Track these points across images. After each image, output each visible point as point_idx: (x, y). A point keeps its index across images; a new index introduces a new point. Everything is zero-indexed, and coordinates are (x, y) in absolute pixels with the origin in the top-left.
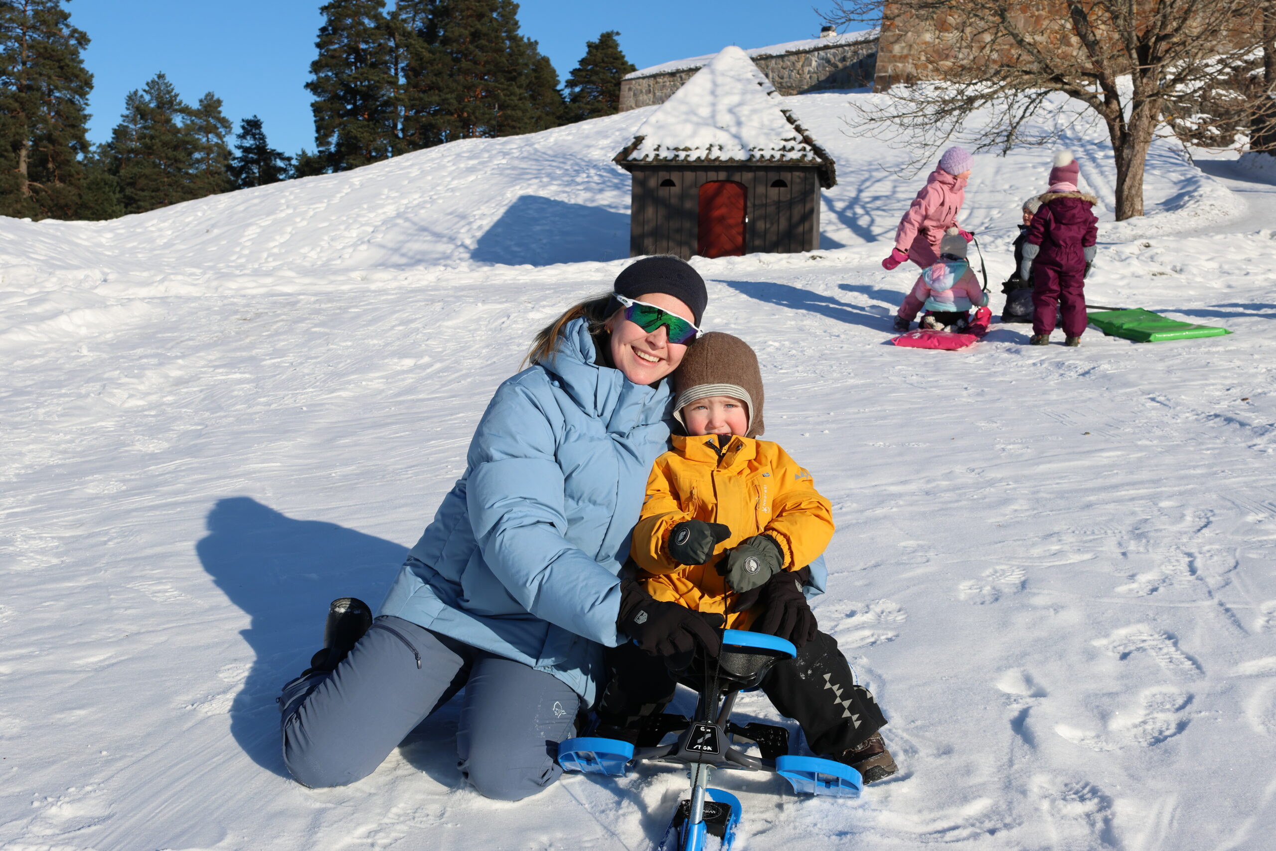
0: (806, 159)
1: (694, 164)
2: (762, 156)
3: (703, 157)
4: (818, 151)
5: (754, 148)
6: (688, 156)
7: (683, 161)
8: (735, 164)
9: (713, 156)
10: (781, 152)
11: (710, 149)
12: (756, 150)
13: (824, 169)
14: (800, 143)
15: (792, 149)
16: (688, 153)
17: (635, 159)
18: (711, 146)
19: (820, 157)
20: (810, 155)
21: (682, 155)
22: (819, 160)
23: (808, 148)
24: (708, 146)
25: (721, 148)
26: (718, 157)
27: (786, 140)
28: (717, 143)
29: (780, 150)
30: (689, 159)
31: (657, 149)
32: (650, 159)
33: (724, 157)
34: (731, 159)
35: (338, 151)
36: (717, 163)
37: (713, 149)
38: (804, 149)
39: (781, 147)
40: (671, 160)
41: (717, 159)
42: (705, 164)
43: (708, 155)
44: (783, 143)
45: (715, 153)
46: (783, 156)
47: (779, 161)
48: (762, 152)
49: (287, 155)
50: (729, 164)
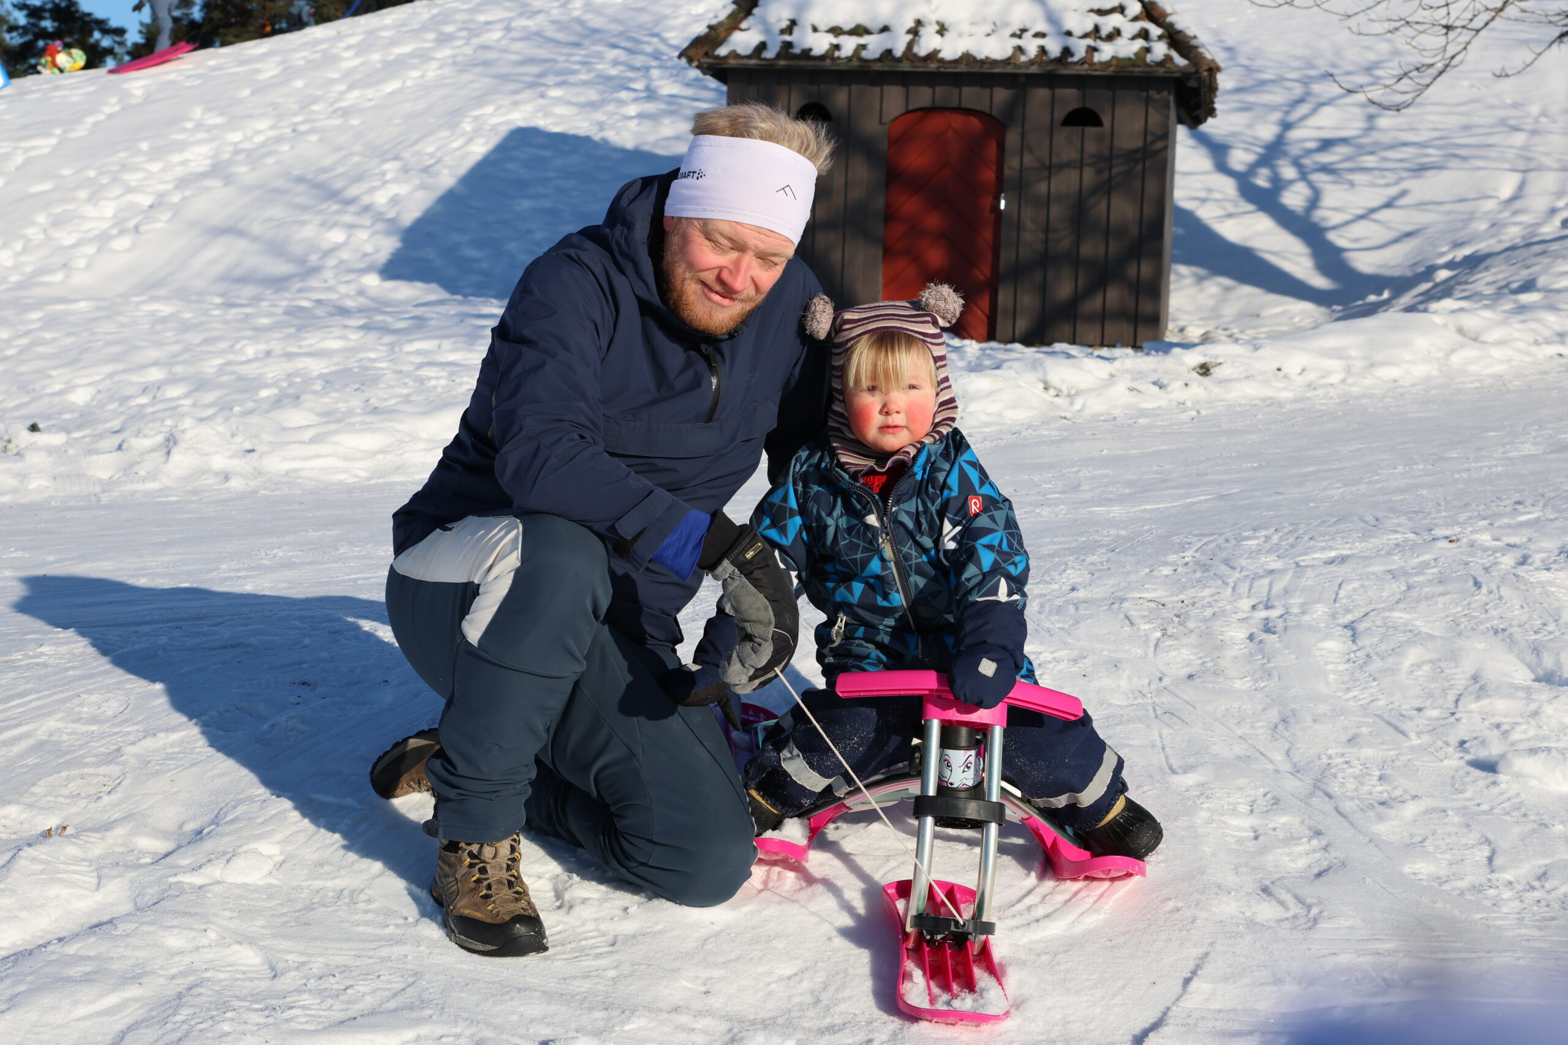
0: (1149, 58)
1: (878, 67)
2: (1043, 50)
3: (899, 50)
4: (1176, 39)
5: (1024, 30)
6: (864, 47)
7: (849, 59)
8: (976, 69)
9: (923, 49)
10: (1090, 42)
11: (914, 32)
12: (1027, 36)
13: (1192, 84)
14: (1136, 19)
15: (1116, 33)
16: (863, 40)
17: (734, 54)
18: (919, 23)
19: (1183, 55)
20: (1160, 50)
21: (849, 45)
22: (1180, 61)
23: (1155, 31)
24: (911, 24)
25: (942, 30)
26: (936, 52)
27: (1101, 12)
28: (934, 17)
29: (1085, 36)
30: (864, 54)
31: (789, 30)
32: (770, 54)
33: (951, 49)
34: (967, 58)
35: (207, 19)
36: (933, 66)
37: (922, 31)
38: (1144, 34)
39: (1089, 27)
40: (822, 58)
41: (933, 56)
42: (906, 67)
43: (910, 46)
44: (1095, 19)
45: (928, 43)
46: (1093, 50)
47: (1082, 62)
48: (1041, 42)
49: (114, 23)
50: (962, 68)
